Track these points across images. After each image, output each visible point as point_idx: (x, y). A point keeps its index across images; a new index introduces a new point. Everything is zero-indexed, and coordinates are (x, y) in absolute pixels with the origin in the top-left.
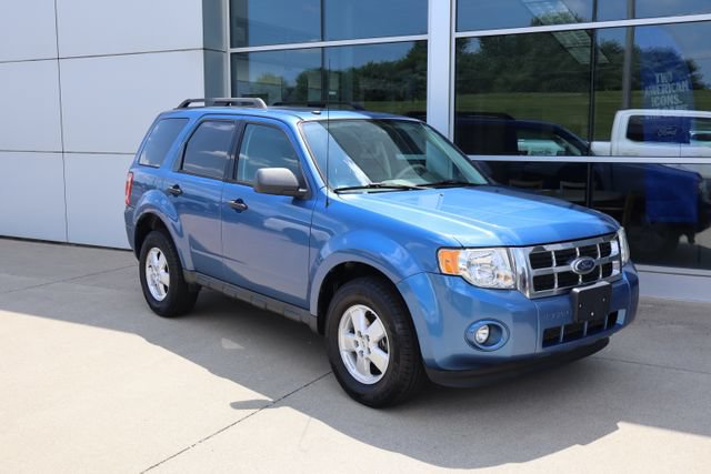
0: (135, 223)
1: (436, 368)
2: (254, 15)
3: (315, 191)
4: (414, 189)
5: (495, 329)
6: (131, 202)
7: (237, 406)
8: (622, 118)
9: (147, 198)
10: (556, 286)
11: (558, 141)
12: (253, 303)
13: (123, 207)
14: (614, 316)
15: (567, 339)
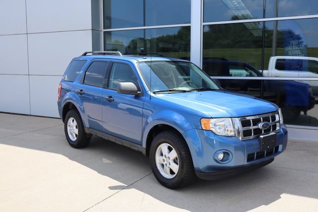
0: (63, 107)
1: (200, 171)
2: (114, 15)
3: (144, 92)
4: (188, 92)
5: (226, 154)
6: (61, 97)
7: (111, 188)
8: (273, 60)
9: (68, 96)
10: (253, 134)
11: (246, 70)
12: (117, 142)
13: (57, 99)
14: (277, 148)
15: (257, 158)
